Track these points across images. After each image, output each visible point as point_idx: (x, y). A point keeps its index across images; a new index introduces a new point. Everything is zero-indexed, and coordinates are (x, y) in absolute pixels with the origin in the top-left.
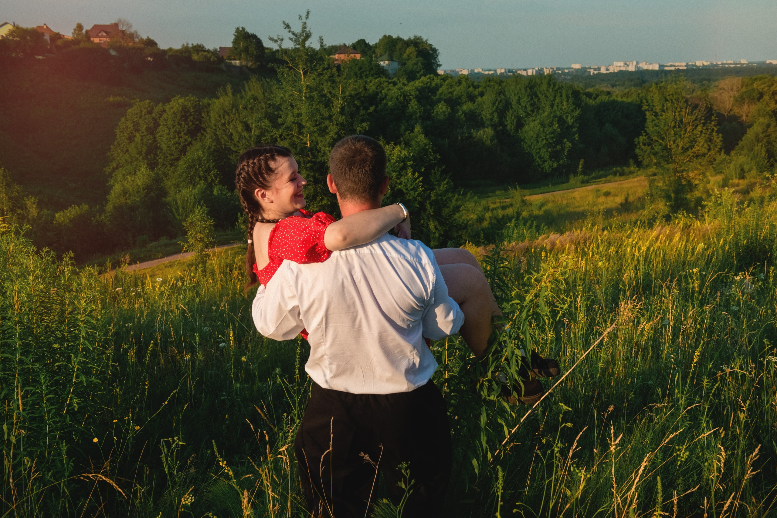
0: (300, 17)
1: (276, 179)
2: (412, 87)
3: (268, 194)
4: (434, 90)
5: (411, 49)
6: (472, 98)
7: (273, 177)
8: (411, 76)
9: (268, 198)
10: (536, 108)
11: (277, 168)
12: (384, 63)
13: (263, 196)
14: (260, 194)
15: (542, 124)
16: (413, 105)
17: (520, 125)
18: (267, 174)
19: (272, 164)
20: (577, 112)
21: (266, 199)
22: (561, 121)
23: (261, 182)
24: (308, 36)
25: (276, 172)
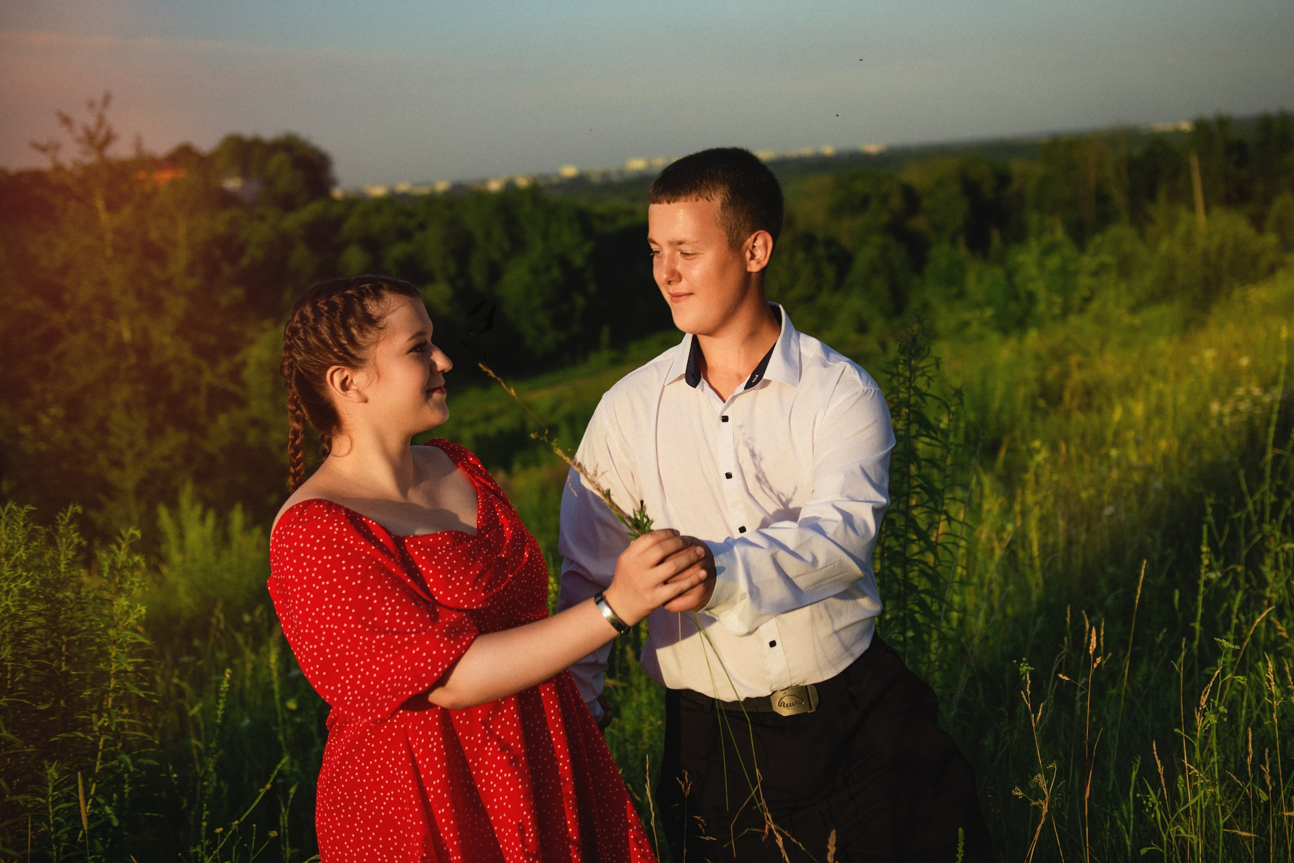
0: (91, 105)
1: (377, 343)
2: (294, 221)
3: (359, 379)
4: (336, 224)
5: (279, 158)
6: (405, 235)
7: (371, 336)
8: (288, 204)
9: (358, 391)
10: (518, 244)
11: (380, 318)
12: (233, 184)
13: (344, 386)
14: (337, 379)
15: (534, 271)
16: (301, 255)
17: (495, 273)
18: (361, 329)
19: (373, 308)
20: (588, 247)
21: (351, 393)
22: (564, 262)
23: (341, 347)
24: (109, 139)
25: (381, 325)
